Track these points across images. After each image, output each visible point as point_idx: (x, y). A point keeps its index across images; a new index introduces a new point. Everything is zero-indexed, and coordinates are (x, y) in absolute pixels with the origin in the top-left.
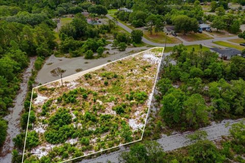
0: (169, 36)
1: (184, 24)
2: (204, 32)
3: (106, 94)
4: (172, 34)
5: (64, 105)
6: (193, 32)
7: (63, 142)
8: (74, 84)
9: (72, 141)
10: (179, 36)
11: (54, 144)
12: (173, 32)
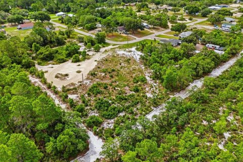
0: (122, 35)
1: (133, 24)
2: (145, 29)
3: (117, 83)
4: (124, 33)
5: (95, 97)
6: (139, 30)
7: (117, 116)
8: (88, 82)
9: (122, 114)
10: (130, 34)
11: (112, 119)
12: (124, 31)
